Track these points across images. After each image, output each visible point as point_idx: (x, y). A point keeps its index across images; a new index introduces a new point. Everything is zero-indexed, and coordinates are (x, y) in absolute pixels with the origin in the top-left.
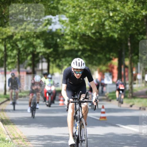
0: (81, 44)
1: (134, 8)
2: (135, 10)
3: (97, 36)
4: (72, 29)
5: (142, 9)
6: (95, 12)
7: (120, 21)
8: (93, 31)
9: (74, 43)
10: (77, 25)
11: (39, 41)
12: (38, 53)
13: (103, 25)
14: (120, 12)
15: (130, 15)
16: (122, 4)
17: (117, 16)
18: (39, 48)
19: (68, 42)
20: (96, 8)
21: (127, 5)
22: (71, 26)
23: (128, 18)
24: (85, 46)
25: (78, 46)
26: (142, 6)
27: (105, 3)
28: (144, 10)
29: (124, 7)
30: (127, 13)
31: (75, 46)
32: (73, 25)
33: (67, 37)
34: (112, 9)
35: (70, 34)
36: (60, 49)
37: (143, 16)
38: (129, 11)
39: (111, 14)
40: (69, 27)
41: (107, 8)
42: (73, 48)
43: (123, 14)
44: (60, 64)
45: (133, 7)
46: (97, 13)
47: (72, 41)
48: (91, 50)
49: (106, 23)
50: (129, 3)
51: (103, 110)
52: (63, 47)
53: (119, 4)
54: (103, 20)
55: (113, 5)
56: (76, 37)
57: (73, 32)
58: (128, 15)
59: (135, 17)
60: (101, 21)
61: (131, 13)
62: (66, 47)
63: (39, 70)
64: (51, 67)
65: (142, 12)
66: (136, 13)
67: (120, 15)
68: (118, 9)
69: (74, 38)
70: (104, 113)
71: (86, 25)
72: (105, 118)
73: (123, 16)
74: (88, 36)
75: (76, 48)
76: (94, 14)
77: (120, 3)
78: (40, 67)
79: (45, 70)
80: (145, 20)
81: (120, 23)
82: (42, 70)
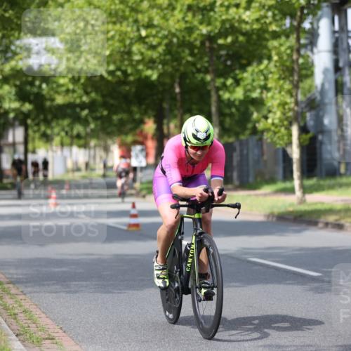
0: (86, 93)
1: (186, 22)
2: (188, 25)
3: (118, 76)
5: (201, 23)
6: (113, 30)
7: (159, 44)
8: (112, 68)
9: (74, 91)
11: (6, 88)
12: (7, 112)
13: (129, 53)
14: (158, 29)
15: (178, 33)
16: (162, 14)
17: (154, 36)
18: (7, 101)
19: (64, 89)
20: (114, 23)
21: (173, 15)
23: (175, 40)
24: (93, 95)
25: (81, 97)
26: (200, 17)
27: (133, 14)
28: (204, 25)
29: (167, 20)
30: (173, 31)
31: (75, 95)
33: (62, 81)
34: (146, 24)
36: (48, 104)
37: (202, 35)
38: (177, 26)
39: (143, 33)
41: (136, 21)
42: (72, 100)
43: (166, 33)
44: (49, 132)
45: (183, 18)
46: (116, 31)
47: (71, 87)
48: (105, 105)
49: (135, 48)
50: (176, 12)
51: (133, 212)
52: (53, 100)
53: (157, 14)
54: (128, 42)
55: (146, 15)
58: (174, 35)
59: (187, 38)
60: (125, 46)
61: (181, 31)
62: (60, 100)
63: (9, 145)
64: (30, 139)
65: (201, 27)
66: (190, 30)
67: (160, 35)
68: (155, 22)
69: (75, 80)
70: (135, 216)
72: (137, 225)
73: (166, 37)
74: (102, 76)
75: (78, 101)
76: (112, 33)
77: (159, 11)
78: (10, 139)
79: (20, 143)
80: (207, 44)
81: (161, 49)
82: (14, 145)
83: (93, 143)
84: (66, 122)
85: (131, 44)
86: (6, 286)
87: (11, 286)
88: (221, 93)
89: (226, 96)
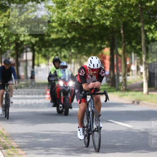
0: (69, 32)
3: (87, 23)
4: (60, 16)
7: (111, 6)
8: (83, 18)
9: (61, 31)
10: (65, 11)
12: (22, 42)
13: (94, 10)
17: (108, 1)
18: (23, 36)
19: (55, 30)
22: (58, 13)
23: (121, 3)
24: (73, 33)
25: (66, 35)
31: (62, 34)
32: (60, 11)
33: (54, 24)
35: (58, 20)
36: (46, 38)
40: (56, 14)
42: (61, 36)
44: (47, 54)
47: (60, 29)
48: (80, 39)
49: (97, 8)
52: (50, 36)
54: (93, 4)
56: (64, 24)
57: (61, 19)
59: (128, 2)
60: (91, 7)
62: (53, 36)
63: (24, 61)
64: (36, 58)
69: (61, 25)
71: (74, 11)
74: (77, 23)
75: (64, 37)
78: (25, 58)
79: (30, 60)
80: (139, 6)
81: (112, 8)
82: (26, 61)
83: (73, 61)
84: (57, 48)
85: (95, 5)
86: (16, 149)
87: (19, 149)
88: (148, 33)
89: (150, 35)
